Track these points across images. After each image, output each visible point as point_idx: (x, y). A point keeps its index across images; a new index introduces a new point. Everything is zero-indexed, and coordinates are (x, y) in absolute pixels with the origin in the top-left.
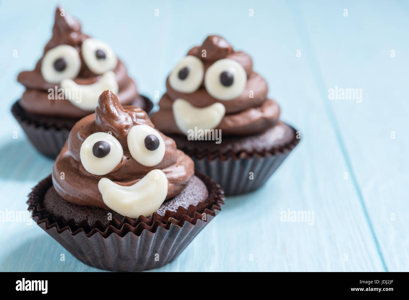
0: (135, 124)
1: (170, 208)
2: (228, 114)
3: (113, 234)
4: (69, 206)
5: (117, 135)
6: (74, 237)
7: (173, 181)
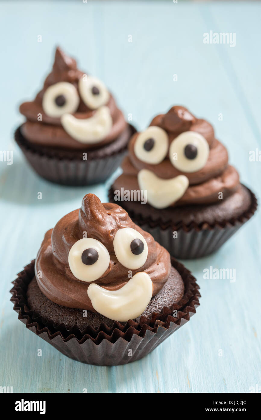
0: (119, 227)
1: (154, 307)
2: (192, 185)
3: (104, 340)
4: (56, 308)
5: (103, 241)
6: (66, 343)
7: (156, 281)
